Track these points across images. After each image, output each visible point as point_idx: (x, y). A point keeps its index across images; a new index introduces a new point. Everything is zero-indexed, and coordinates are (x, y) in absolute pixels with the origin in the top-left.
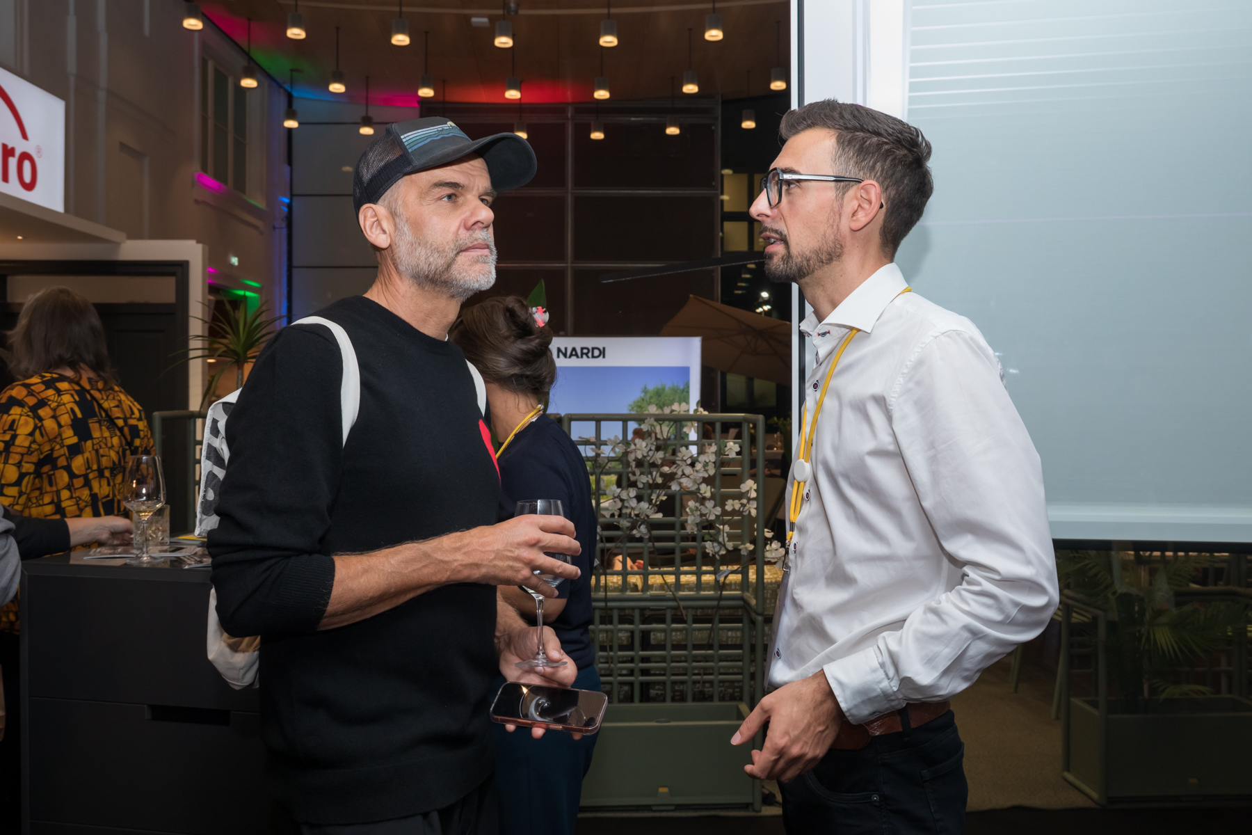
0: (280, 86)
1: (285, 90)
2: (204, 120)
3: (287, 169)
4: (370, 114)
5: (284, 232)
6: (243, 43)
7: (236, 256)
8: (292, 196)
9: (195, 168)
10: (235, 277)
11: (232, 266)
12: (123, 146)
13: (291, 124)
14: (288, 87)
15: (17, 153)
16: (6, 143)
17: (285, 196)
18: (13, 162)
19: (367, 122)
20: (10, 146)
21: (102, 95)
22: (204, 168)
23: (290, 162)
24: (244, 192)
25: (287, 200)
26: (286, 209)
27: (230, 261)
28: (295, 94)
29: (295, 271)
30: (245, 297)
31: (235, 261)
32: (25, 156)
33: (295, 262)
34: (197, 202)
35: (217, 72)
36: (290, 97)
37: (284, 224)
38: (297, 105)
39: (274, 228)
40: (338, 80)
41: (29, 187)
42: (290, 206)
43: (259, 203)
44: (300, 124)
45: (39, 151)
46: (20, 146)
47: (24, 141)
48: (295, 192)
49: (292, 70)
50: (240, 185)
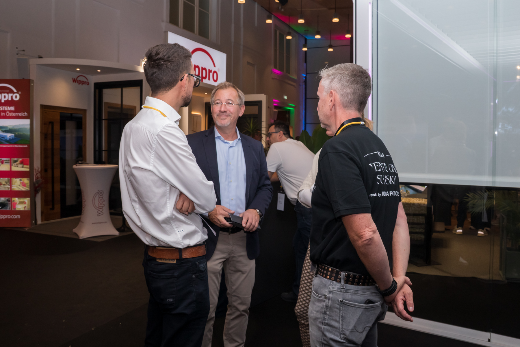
0: (302, 36)
1: (304, 37)
2: (275, 50)
3: (305, 64)
4: (332, 44)
5: (304, 86)
6: (288, 23)
7: (286, 96)
8: (306, 74)
9: (272, 67)
10: (286, 103)
11: (285, 99)
12: (248, 63)
13: (305, 49)
14: (304, 36)
15: (213, 71)
16: (209, 69)
17: (304, 74)
18: (211, 74)
19: (331, 47)
20: (210, 70)
21: (242, 47)
22: (275, 67)
23: (306, 62)
24: (289, 73)
25: (304, 75)
26: (304, 78)
27: (284, 97)
28: (307, 38)
29: (308, 100)
30: (290, 110)
31: (286, 97)
32: (215, 72)
33: (308, 97)
34: (273, 78)
35: (280, 34)
36: (306, 40)
37: (303, 84)
38: (308, 42)
39: (300, 85)
40: (318, 33)
41: (216, 81)
42: (306, 77)
43: (295, 77)
44: (308, 48)
45: (219, 70)
46: (213, 69)
47: (215, 68)
48: (308, 72)
49: (305, 31)
50: (288, 71)
